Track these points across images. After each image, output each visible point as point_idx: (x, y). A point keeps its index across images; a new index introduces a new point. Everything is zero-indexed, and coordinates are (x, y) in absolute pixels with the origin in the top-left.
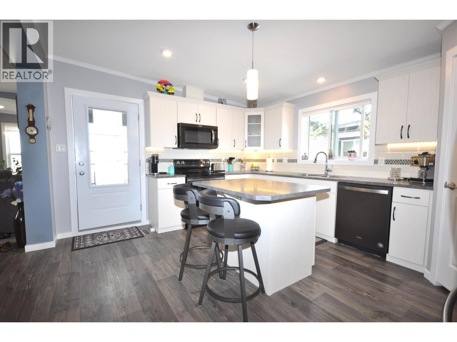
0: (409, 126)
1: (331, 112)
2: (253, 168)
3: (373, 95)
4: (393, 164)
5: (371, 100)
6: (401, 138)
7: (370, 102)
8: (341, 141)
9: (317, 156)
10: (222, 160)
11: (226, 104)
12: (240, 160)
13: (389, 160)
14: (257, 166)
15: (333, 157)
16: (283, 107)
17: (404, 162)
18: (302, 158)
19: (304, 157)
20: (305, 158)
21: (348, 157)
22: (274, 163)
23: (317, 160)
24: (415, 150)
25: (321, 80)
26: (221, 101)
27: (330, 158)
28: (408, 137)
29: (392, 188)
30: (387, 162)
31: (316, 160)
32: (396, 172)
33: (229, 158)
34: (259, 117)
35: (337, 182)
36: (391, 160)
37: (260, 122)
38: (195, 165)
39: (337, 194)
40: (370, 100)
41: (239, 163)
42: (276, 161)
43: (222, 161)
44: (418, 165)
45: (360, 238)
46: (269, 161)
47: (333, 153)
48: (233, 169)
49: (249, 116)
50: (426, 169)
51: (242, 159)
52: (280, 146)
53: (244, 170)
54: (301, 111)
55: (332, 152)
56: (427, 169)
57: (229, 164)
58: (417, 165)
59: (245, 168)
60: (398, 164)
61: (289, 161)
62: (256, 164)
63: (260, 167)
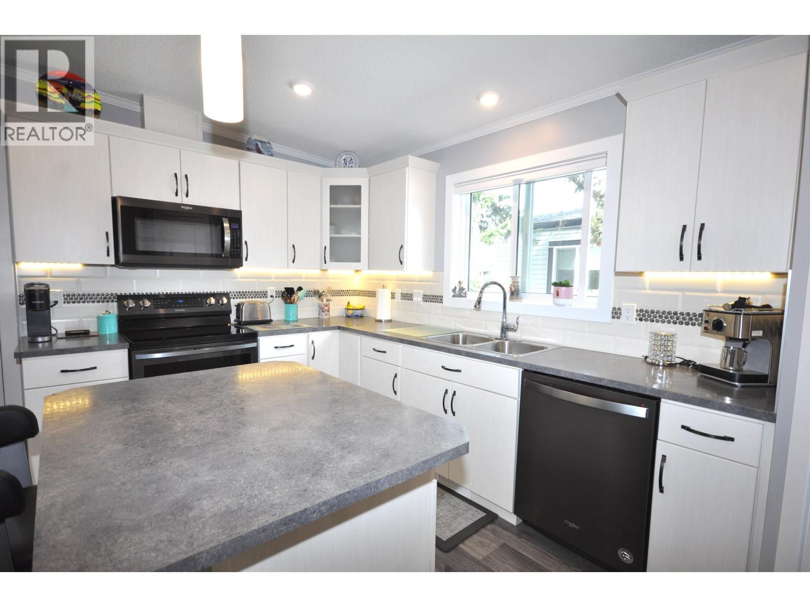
0: (703, 226)
1: (518, 183)
2: (350, 312)
3: (611, 144)
4: (658, 321)
5: (606, 157)
6: (682, 259)
7: (604, 160)
8: (553, 248)
9: (481, 292)
10: (269, 294)
11: (272, 155)
12: (318, 294)
13: (647, 311)
14: (359, 307)
15: (522, 295)
16: (407, 168)
17: (684, 319)
18: (453, 294)
19: (457, 290)
20: (460, 293)
21: (554, 297)
22: (396, 300)
23: (483, 300)
24: (712, 289)
25: (490, 100)
26: (257, 145)
27: (515, 296)
28: (699, 258)
29: (658, 400)
30: (644, 315)
31: (479, 302)
32: (664, 342)
33: (286, 288)
34: (357, 189)
35: (521, 370)
36: (652, 312)
37: (359, 203)
38: (184, 307)
39: (519, 399)
40: (605, 155)
41: (315, 300)
42: (398, 296)
43: (269, 296)
44: (723, 333)
45: (573, 525)
46: (384, 296)
47: (520, 284)
48: (297, 316)
49: (332, 188)
50: (740, 345)
51: (321, 291)
52: (401, 263)
53: (327, 317)
54: (450, 180)
55: (518, 282)
56: (745, 346)
57: (286, 302)
58: (719, 333)
59: (328, 311)
60: (669, 322)
61: (428, 298)
62: (357, 302)
63: (366, 307)
